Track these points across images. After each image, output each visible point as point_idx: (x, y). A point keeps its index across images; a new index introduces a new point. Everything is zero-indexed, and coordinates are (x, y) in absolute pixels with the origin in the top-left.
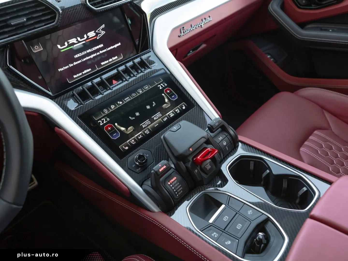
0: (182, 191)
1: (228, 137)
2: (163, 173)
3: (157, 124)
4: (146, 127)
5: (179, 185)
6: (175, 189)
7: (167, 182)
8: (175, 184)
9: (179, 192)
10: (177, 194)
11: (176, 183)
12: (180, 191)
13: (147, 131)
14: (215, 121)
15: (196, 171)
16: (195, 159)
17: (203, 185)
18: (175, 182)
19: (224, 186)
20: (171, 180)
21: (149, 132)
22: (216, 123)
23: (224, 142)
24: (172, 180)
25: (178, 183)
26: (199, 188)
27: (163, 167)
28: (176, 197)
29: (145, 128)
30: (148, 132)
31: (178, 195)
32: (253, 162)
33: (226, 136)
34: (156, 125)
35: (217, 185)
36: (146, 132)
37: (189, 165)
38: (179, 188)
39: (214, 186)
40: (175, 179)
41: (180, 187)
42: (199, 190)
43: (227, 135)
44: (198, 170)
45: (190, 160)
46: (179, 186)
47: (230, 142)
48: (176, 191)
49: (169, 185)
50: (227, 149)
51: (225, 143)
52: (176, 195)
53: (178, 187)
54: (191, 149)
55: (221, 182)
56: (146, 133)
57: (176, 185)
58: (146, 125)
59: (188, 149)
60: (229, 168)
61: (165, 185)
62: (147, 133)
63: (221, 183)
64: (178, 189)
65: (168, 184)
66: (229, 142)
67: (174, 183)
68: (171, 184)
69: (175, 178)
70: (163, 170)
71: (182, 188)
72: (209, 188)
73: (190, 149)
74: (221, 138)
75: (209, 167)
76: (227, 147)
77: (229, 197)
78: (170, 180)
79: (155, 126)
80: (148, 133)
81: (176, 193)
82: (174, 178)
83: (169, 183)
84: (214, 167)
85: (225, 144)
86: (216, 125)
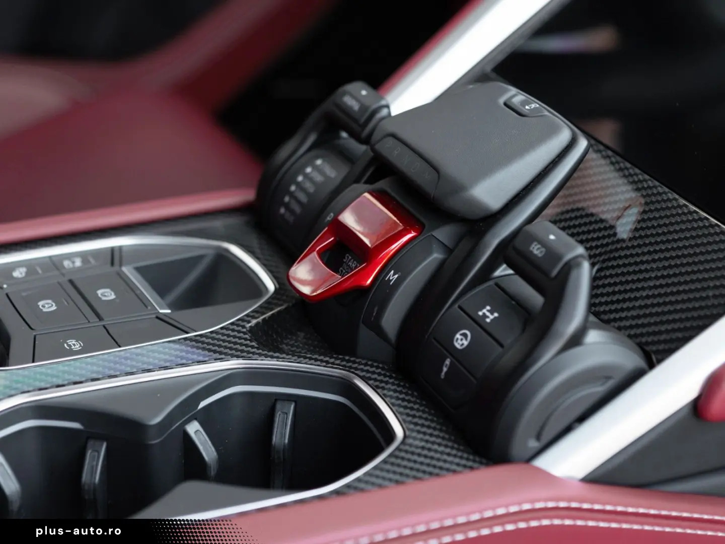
22: (539, 243)
85: (460, 340)
86: (531, 249)
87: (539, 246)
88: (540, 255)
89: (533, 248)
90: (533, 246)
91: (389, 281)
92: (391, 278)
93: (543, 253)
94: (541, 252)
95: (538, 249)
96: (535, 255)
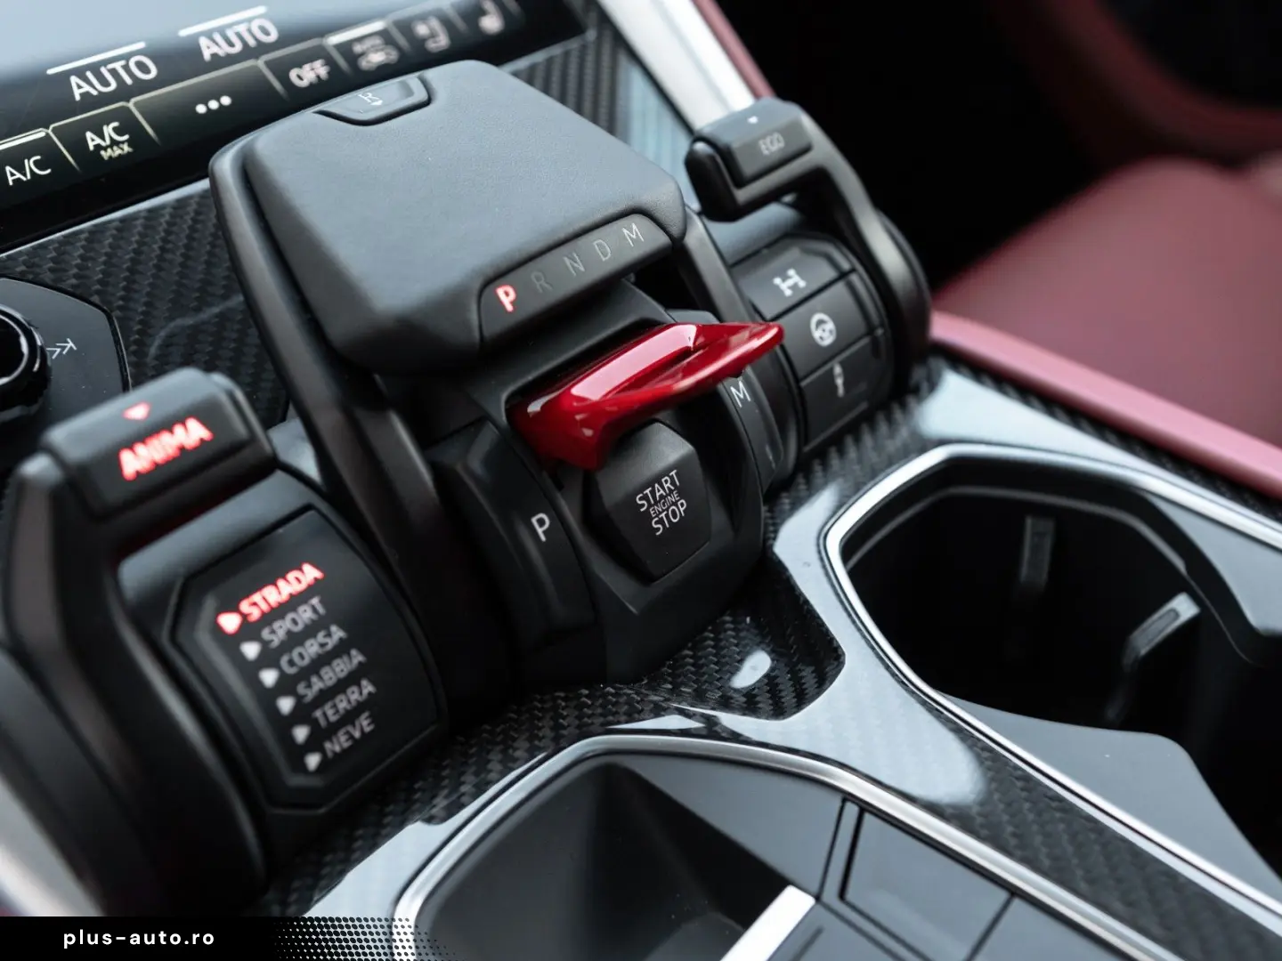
0: (365, 723)
1: (852, 289)
2: (171, 496)
3: (226, 101)
4: (104, 99)
5: (341, 650)
6: (286, 685)
7: (210, 603)
8: (294, 640)
9: (332, 730)
10: (314, 744)
11: (310, 631)
12: (349, 717)
13: (108, 130)
14: (753, 120)
15: (541, 524)
16: (535, 407)
17: (595, 676)
18: (305, 614)
19: (802, 700)
20: (259, 588)
21: (126, 148)
22: (764, 137)
23: (820, 322)
24: (272, 595)
25: (329, 635)
26: (555, 708)
27: (171, 430)
28: (296, 780)
29: (89, 102)
30: (114, 143)
31: (313, 761)
32: (1048, 526)
33: (842, 275)
34: (214, 105)
35: (736, 690)
36: (92, 140)
37: (473, 459)
38: (341, 686)
39: (700, 698)
40: (303, 586)
41: (352, 679)
42: (557, 727)
43: (846, 266)
44: (557, 517)
45: (493, 413)
46: (341, 668)
47: (870, 330)
48: (303, 713)
49: (230, 643)
50: (840, 382)
51: (830, 326)
52: (299, 752)
53: (330, 675)
54: (506, 296)
55: (772, 669)
56: (98, 147)
57: (312, 648)
58: (105, 83)
59: (477, 285)
60: (848, 548)
61: (182, 637)
62: (105, 155)
63: (770, 679)
64: (327, 695)
65: (217, 630)
66: (860, 326)
67: (282, 628)
68: (249, 630)
69: (310, 573)
70: (169, 462)
71: (368, 688)
72: (658, 711)
73: (500, 292)
74: (794, 278)
75: (667, 510)
76: (838, 370)
77: (852, 810)
78: (247, 596)
79: (201, 109)
80: (117, 152)
81: (301, 733)
82: (291, 576)
83: (230, 622)
84: (718, 518)
85: (824, 333)
86: (766, 152)
87: (768, 140)
88: (782, 145)
89: (767, 149)
90: (763, 147)
91: (744, 401)
92: (742, 396)
93: (781, 138)
94: (779, 141)
95: (772, 142)
96: (781, 150)
